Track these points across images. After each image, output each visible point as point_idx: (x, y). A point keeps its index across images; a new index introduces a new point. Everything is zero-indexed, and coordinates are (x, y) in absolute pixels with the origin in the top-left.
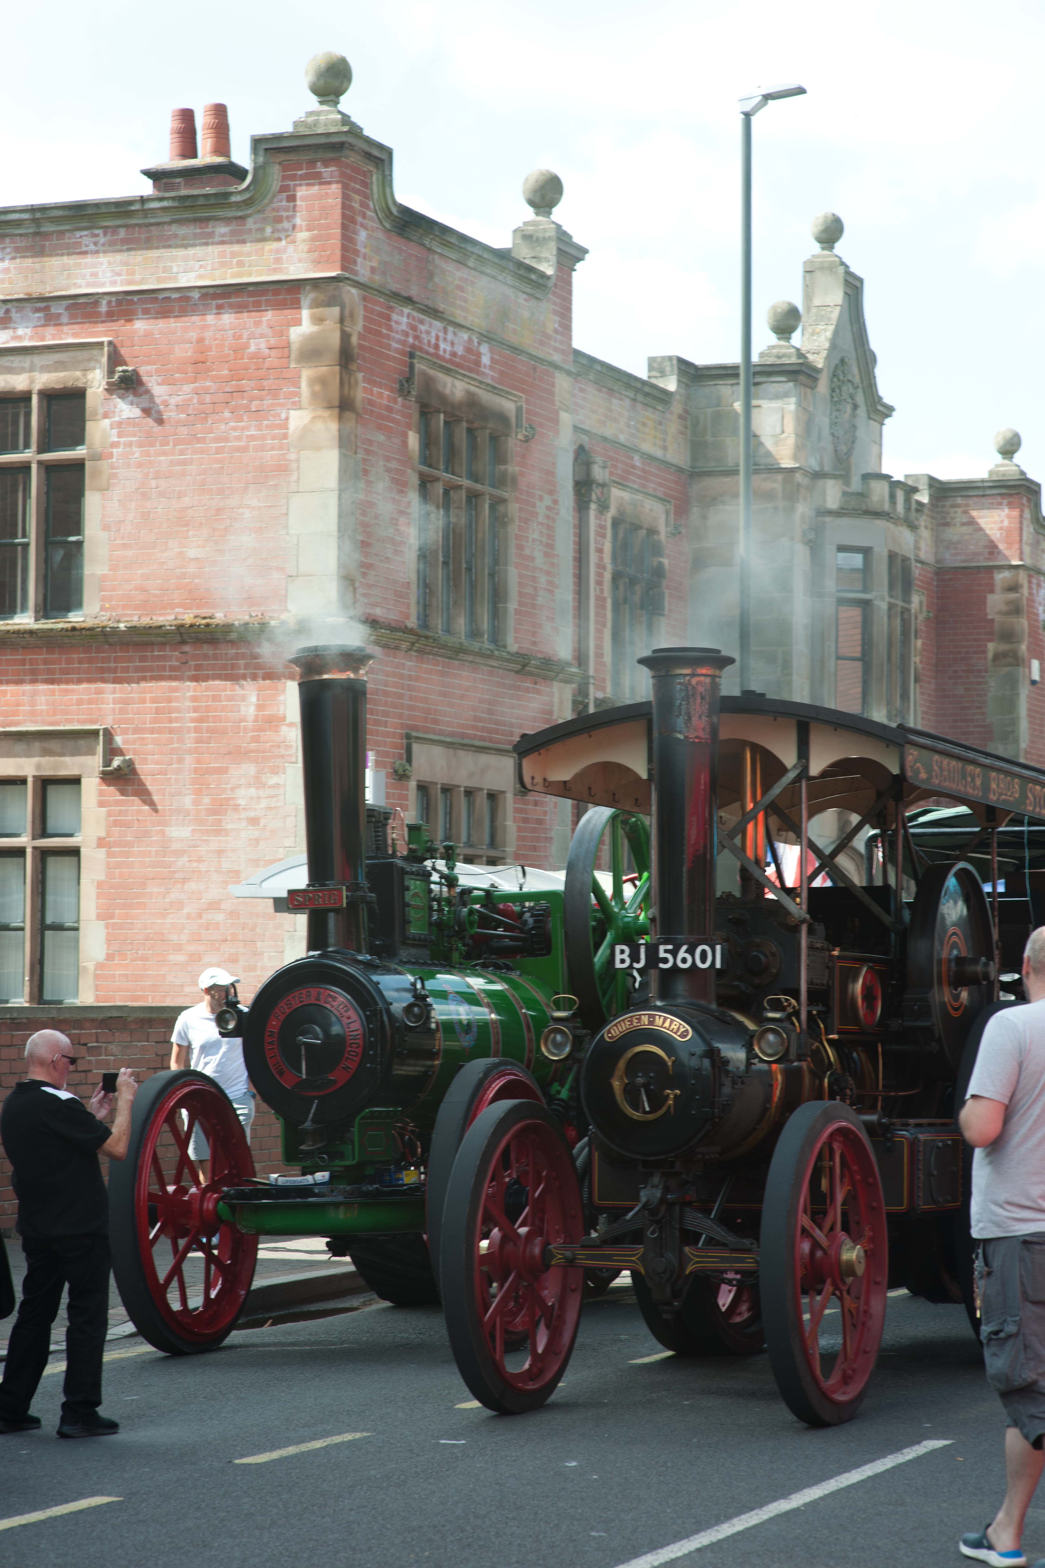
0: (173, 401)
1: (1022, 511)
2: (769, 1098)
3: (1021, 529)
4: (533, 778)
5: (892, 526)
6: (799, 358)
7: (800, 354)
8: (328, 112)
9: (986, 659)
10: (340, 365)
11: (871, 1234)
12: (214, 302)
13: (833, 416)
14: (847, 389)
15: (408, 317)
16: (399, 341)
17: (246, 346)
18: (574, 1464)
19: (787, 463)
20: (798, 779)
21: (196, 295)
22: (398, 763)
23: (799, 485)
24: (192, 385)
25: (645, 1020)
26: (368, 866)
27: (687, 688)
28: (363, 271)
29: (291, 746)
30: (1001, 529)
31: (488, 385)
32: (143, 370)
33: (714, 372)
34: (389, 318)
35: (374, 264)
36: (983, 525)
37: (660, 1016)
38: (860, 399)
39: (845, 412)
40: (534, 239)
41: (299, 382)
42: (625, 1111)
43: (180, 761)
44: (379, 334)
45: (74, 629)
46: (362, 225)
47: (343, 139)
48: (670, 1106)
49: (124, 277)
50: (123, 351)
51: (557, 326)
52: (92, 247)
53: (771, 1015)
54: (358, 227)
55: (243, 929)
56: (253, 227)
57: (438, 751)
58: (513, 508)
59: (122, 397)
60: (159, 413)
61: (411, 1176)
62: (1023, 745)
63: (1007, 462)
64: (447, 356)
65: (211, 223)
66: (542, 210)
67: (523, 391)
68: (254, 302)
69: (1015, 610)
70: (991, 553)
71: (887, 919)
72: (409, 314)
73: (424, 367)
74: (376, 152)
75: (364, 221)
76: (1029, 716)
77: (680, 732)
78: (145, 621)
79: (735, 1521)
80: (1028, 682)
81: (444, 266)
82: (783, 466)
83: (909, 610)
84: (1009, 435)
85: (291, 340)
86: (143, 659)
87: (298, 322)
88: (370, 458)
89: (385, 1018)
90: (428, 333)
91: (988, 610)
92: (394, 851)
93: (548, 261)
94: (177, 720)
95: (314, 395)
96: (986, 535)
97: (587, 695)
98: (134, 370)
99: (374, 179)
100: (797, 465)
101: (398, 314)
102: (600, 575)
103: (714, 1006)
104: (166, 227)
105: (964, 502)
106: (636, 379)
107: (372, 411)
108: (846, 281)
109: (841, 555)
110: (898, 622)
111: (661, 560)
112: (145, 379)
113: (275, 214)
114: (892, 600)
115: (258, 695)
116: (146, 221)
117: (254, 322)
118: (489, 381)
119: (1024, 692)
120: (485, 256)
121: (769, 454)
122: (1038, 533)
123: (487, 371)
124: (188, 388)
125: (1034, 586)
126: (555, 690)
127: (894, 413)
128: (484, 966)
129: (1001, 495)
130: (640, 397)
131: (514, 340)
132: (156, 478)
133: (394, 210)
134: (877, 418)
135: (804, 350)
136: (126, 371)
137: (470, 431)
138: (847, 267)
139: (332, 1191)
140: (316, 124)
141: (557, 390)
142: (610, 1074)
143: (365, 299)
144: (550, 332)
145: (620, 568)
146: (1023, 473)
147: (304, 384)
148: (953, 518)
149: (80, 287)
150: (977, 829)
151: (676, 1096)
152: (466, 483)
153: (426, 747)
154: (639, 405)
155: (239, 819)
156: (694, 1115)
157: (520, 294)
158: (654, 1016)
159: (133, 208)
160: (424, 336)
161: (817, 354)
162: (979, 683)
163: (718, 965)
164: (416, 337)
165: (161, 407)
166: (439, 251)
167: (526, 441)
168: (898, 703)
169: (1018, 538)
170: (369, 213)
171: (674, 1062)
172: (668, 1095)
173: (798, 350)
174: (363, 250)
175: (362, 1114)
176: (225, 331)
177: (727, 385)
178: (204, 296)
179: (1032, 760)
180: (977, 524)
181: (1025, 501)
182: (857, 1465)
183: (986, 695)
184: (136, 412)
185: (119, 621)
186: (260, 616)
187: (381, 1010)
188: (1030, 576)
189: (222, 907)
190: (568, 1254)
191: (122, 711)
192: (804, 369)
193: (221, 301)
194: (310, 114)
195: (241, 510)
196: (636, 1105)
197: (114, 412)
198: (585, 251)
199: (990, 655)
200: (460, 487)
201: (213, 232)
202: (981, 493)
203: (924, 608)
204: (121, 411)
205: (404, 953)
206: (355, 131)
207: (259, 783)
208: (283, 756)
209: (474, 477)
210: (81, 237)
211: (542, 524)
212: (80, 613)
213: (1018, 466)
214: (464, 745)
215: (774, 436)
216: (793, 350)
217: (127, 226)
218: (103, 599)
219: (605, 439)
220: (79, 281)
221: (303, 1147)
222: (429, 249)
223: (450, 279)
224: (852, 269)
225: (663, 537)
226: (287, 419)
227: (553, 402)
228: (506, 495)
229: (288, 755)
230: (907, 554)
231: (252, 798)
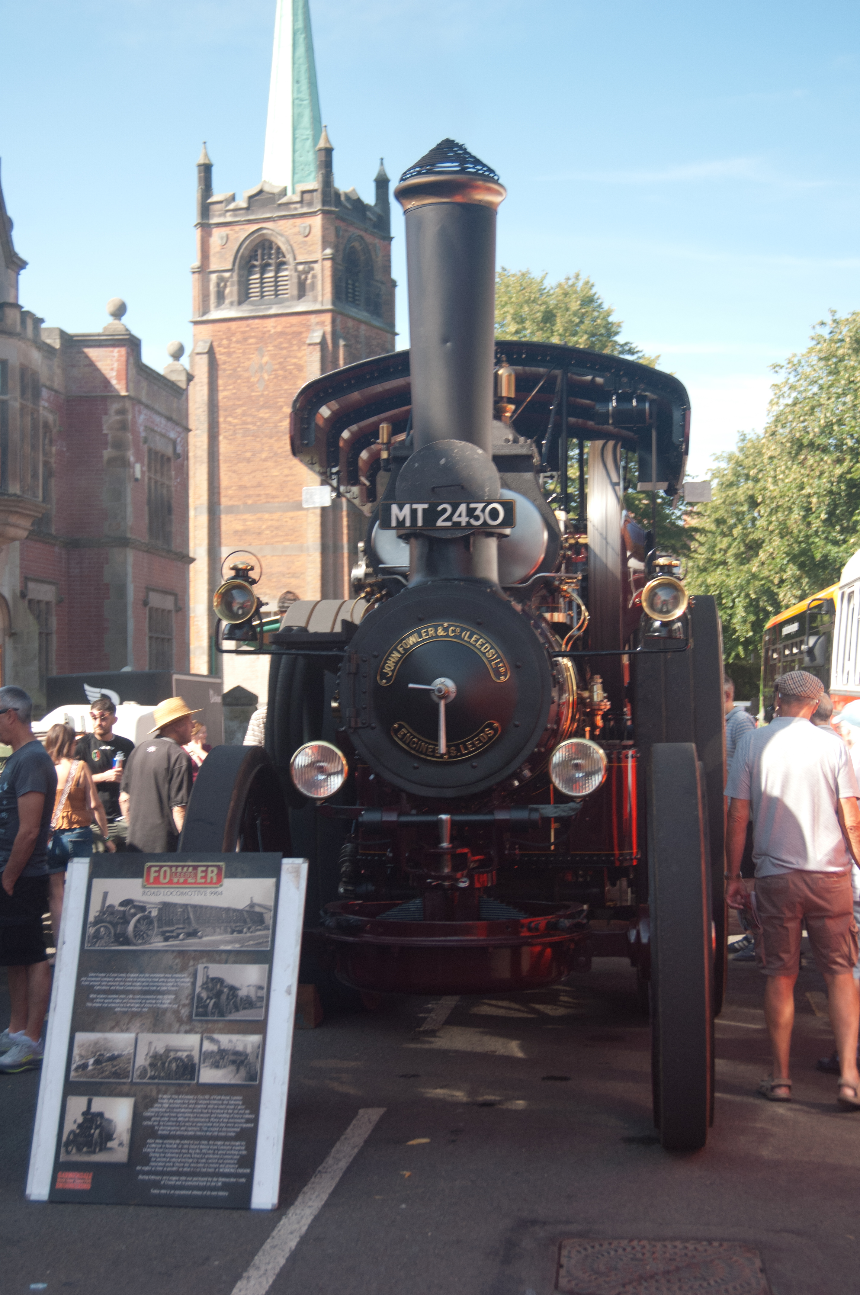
1: (127, 358)
3: (127, 371)
5: (23, 345)
9: (102, 461)
30: (113, 369)
36: (100, 367)
62: (129, 525)
63: (117, 322)
69: (123, 426)
70: (106, 387)
76: (133, 503)
80: (132, 479)
83: (38, 411)
84: (117, 303)
91: (104, 428)
96: (102, 374)
105: (85, 348)
110: (29, 419)
114: (24, 402)
119: (129, 486)
122: (139, 375)
125: (137, 412)
127: (28, 267)
129: (112, 345)
134: (13, 268)
146: (127, 330)
148: (78, 362)
162: (97, 479)
168: (29, 480)
169: (124, 377)
179: (135, 534)
180: (96, 366)
181: (129, 350)
183: (101, 487)
188: (133, 404)
199: (105, 459)
202: (97, 343)
203: (58, 424)
213: (125, 326)
230: (36, 370)
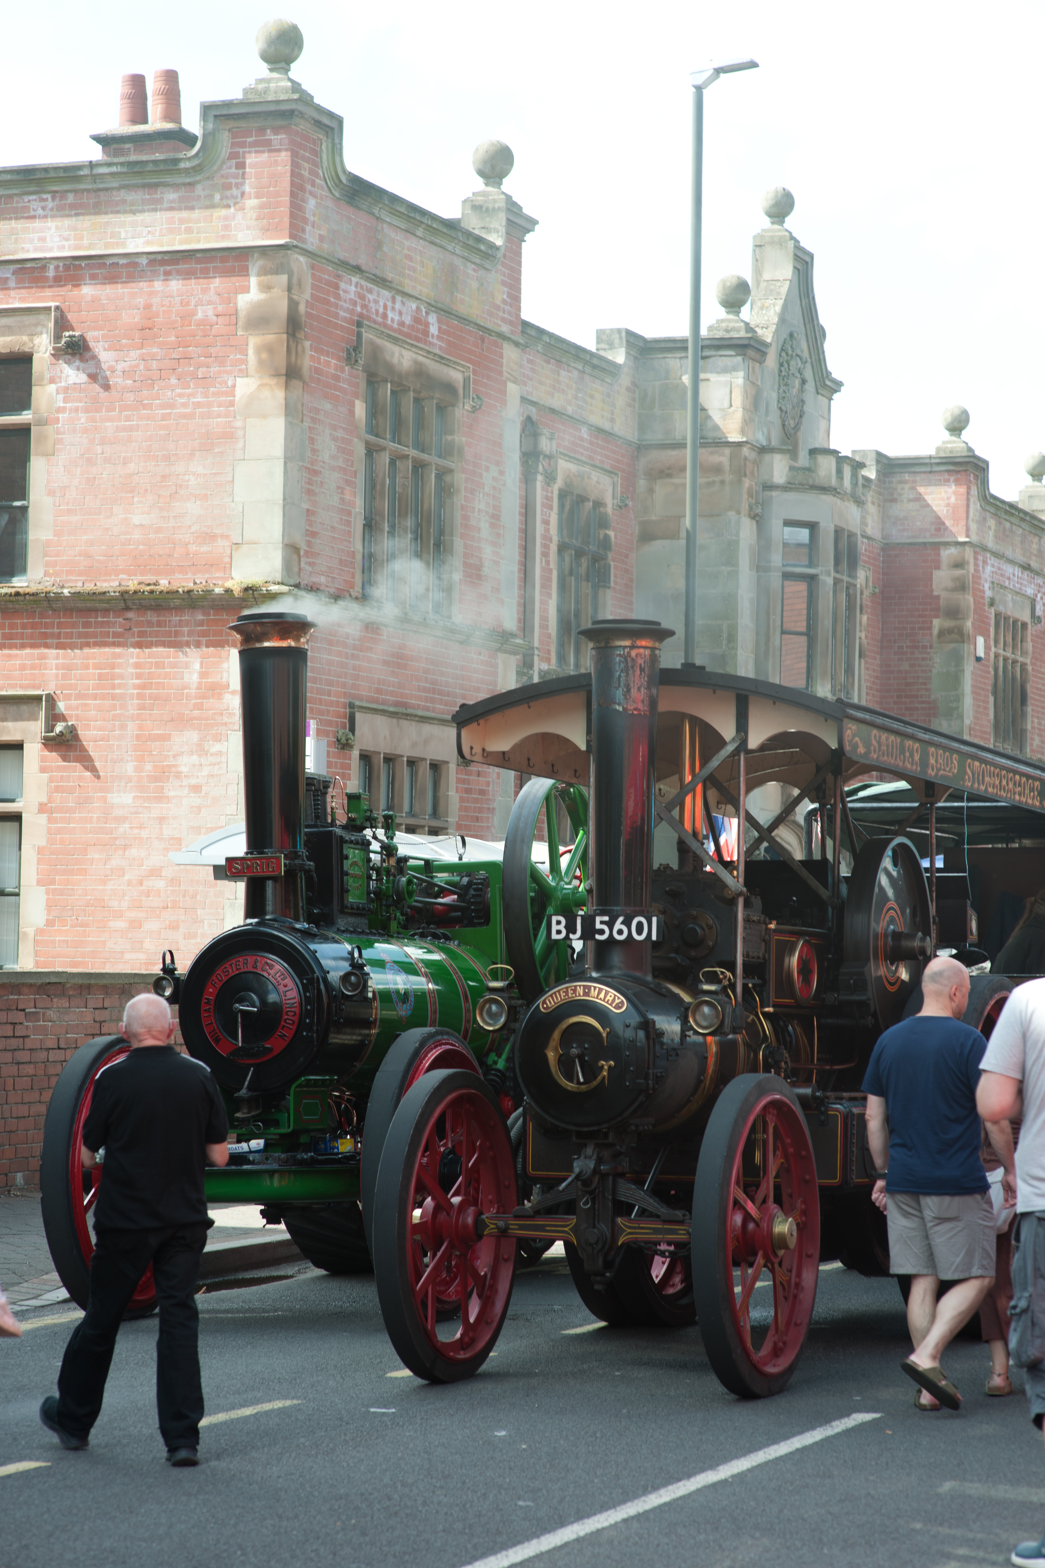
0: (120, 367)
1: (969, 488)
2: (703, 1070)
3: (968, 506)
4: (472, 748)
5: (839, 501)
6: (747, 332)
7: (748, 327)
8: (278, 80)
9: (931, 635)
10: (287, 333)
11: (803, 1206)
12: (162, 269)
13: (781, 391)
14: (795, 364)
15: (356, 286)
16: (347, 310)
17: (194, 313)
18: (503, 1433)
19: (734, 437)
20: (736, 753)
21: (144, 261)
22: (340, 732)
23: (746, 459)
24: (138, 352)
25: (580, 991)
26: (306, 834)
27: (626, 660)
28: (312, 239)
29: (234, 714)
30: (948, 505)
31: (435, 354)
32: (90, 336)
33: (663, 345)
34: (337, 287)
35: (322, 233)
36: (930, 502)
37: (595, 988)
38: (808, 374)
39: (793, 387)
40: (484, 209)
41: (247, 350)
42: (559, 1081)
43: (123, 727)
44: (327, 302)
45: (17, 594)
46: (311, 193)
47: (293, 106)
48: (604, 1077)
49: (72, 242)
50: (70, 316)
51: (505, 297)
52: (40, 212)
53: (706, 987)
54: (307, 195)
55: (184, 896)
56: (202, 193)
57: (381, 721)
58: (459, 479)
59: (68, 362)
60: (106, 378)
61: (345, 1145)
62: (967, 722)
63: (954, 438)
64: (395, 326)
65: (159, 190)
66: (492, 180)
67: (469, 361)
68: (201, 269)
69: (961, 586)
70: (938, 530)
71: (824, 893)
72: (357, 283)
73: (371, 336)
74: (326, 120)
75: (313, 189)
76: (973, 692)
77: (619, 704)
78: (89, 587)
79: (662, 1491)
80: (973, 659)
81: (393, 235)
82: (730, 440)
83: (855, 585)
84: (957, 412)
85: (239, 308)
86: (86, 625)
87: (246, 290)
88: (317, 426)
89: (322, 987)
90: (376, 302)
91: (934, 587)
92: (333, 820)
93: (498, 232)
94: (120, 686)
95: (261, 362)
96: (933, 511)
97: (531, 666)
98: (81, 336)
99: (324, 147)
100: (744, 439)
101: (346, 283)
102: (546, 546)
103: (649, 978)
104: (114, 193)
105: (911, 479)
106: (584, 350)
107: (319, 379)
108: (795, 255)
109: (787, 530)
110: (843, 597)
111: (607, 532)
112: (91, 344)
113: (224, 180)
114: (838, 576)
115: (202, 663)
116: (94, 186)
117: (202, 289)
118: (437, 351)
119: (969, 668)
120: (435, 226)
121: (716, 428)
122: (984, 510)
123: (435, 341)
124: (134, 354)
125: (981, 563)
126: (499, 661)
127: (842, 388)
128: (423, 936)
129: (948, 471)
130: (588, 369)
131: (463, 310)
132: (102, 443)
133: (344, 179)
134: (825, 393)
135: (752, 324)
136: (74, 336)
137: (417, 400)
138: (797, 241)
139: (267, 1159)
140: (266, 91)
141: (505, 361)
142: (545, 1045)
143: (313, 267)
144: (498, 302)
145: (567, 540)
146: (970, 450)
147: (251, 351)
148: (900, 495)
149: (28, 251)
150: (916, 805)
151: (610, 1067)
152: (413, 453)
153: (369, 716)
154: (587, 377)
155: (181, 786)
156: (628, 1086)
157: (469, 264)
158: (589, 987)
159: (82, 173)
160: (372, 305)
161: (766, 328)
162: (923, 659)
163: (654, 938)
164: (364, 306)
165: (108, 373)
166: (388, 220)
167: (474, 412)
168: (843, 678)
169: (965, 515)
170: (318, 181)
171: (608, 1034)
172: (603, 1066)
173: (747, 324)
174: (312, 218)
175: (298, 1083)
176: (172, 297)
177: (676, 358)
178: (152, 263)
179: (976, 736)
180: (924, 500)
181: (972, 478)
182: (786, 1437)
183: (931, 671)
184: (83, 378)
185: (63, 587)
186: (204, 583)
187: (318, 978)
188: (976, 553)
189: (163, 874)
190: (501, 1224)
191: (64, 677)
192: (752, 343)
193: (168, 268)
194: (261, 81)
195: (186, 477)
196: (570, 1075)
197: (60, 377)
198: (534, 222)
199: (935, 631)
200: (406, 457)
201: (162, 198)
202: (929, 469)
203: (871, 584)
204: (68, 376)
205: (342, 922)
206: (305, 99)
207: (201, 750)
208: (226, 724)
209: (421, 447)
210: (29, 201)
211: (488, 495)
212: (24, 578)
213: (967, 444)
214: (407, 715)
215: (722, 410)
216: (742, 324)
217: (75, 191)
218: (47, 564)
219: (553, 411)
220: (26, 246)
221: (238, 1115)
222: (378, 218)
223: (399, 248)
224: (802, 244)
225: (609, 510)
226: (234, 386)
227: (501, 373)
228: (452, 465)
229: (230, 723)
230: (854, 530)
231: (194, 765)
